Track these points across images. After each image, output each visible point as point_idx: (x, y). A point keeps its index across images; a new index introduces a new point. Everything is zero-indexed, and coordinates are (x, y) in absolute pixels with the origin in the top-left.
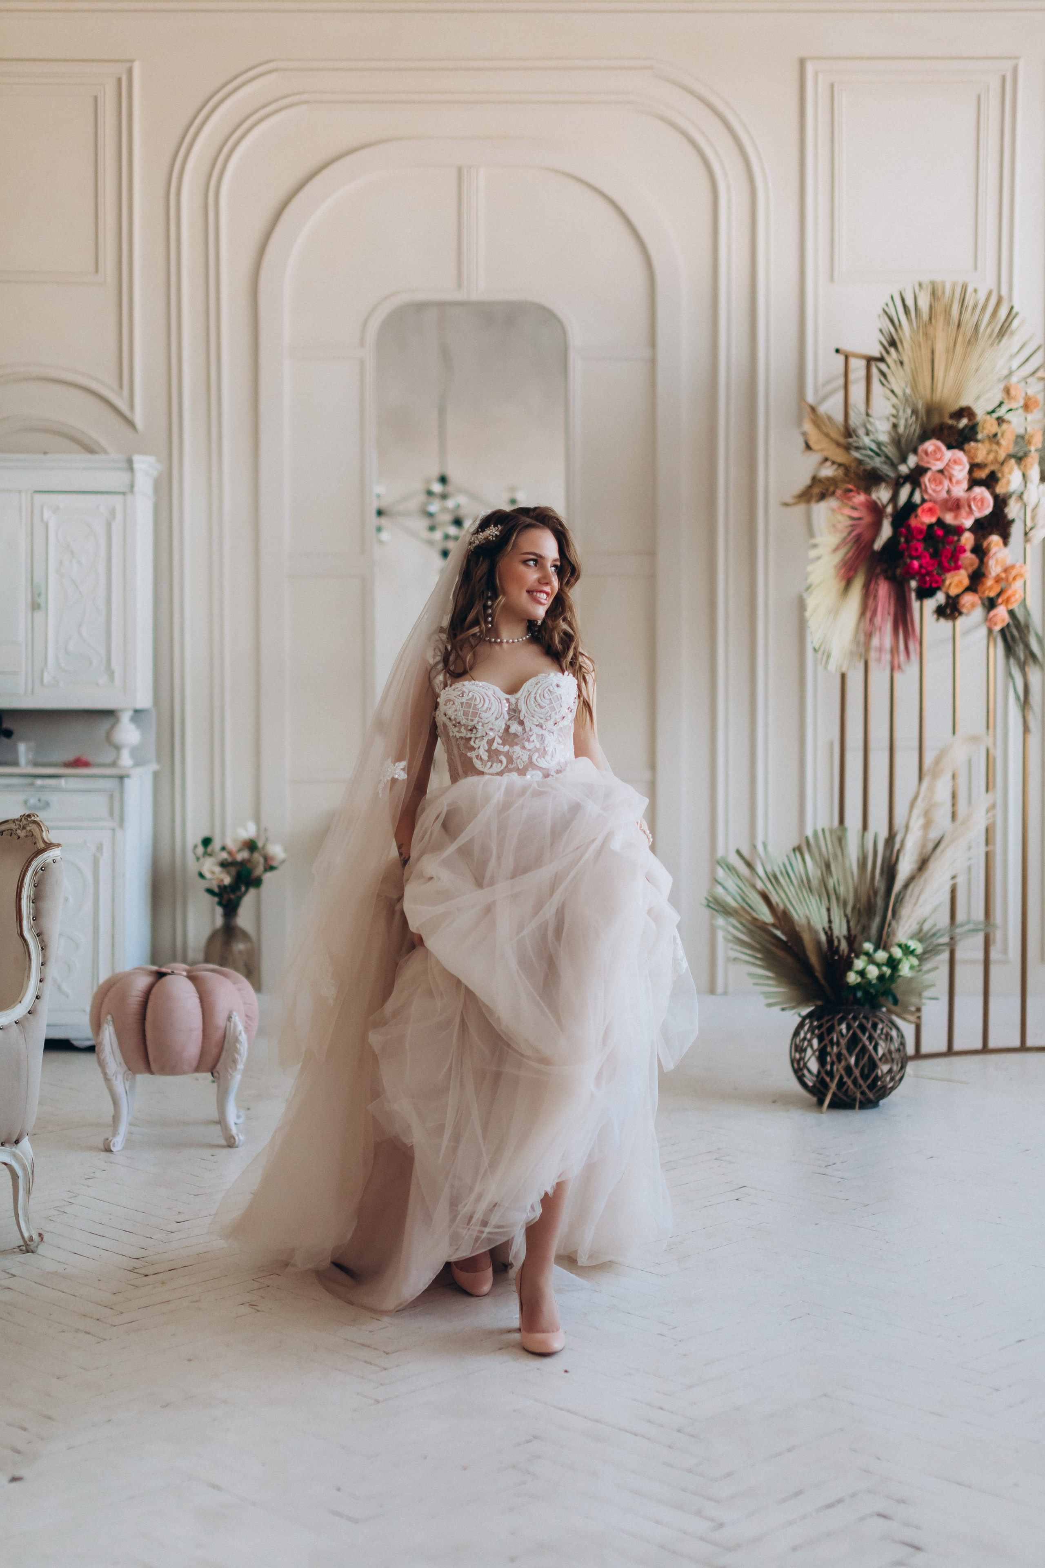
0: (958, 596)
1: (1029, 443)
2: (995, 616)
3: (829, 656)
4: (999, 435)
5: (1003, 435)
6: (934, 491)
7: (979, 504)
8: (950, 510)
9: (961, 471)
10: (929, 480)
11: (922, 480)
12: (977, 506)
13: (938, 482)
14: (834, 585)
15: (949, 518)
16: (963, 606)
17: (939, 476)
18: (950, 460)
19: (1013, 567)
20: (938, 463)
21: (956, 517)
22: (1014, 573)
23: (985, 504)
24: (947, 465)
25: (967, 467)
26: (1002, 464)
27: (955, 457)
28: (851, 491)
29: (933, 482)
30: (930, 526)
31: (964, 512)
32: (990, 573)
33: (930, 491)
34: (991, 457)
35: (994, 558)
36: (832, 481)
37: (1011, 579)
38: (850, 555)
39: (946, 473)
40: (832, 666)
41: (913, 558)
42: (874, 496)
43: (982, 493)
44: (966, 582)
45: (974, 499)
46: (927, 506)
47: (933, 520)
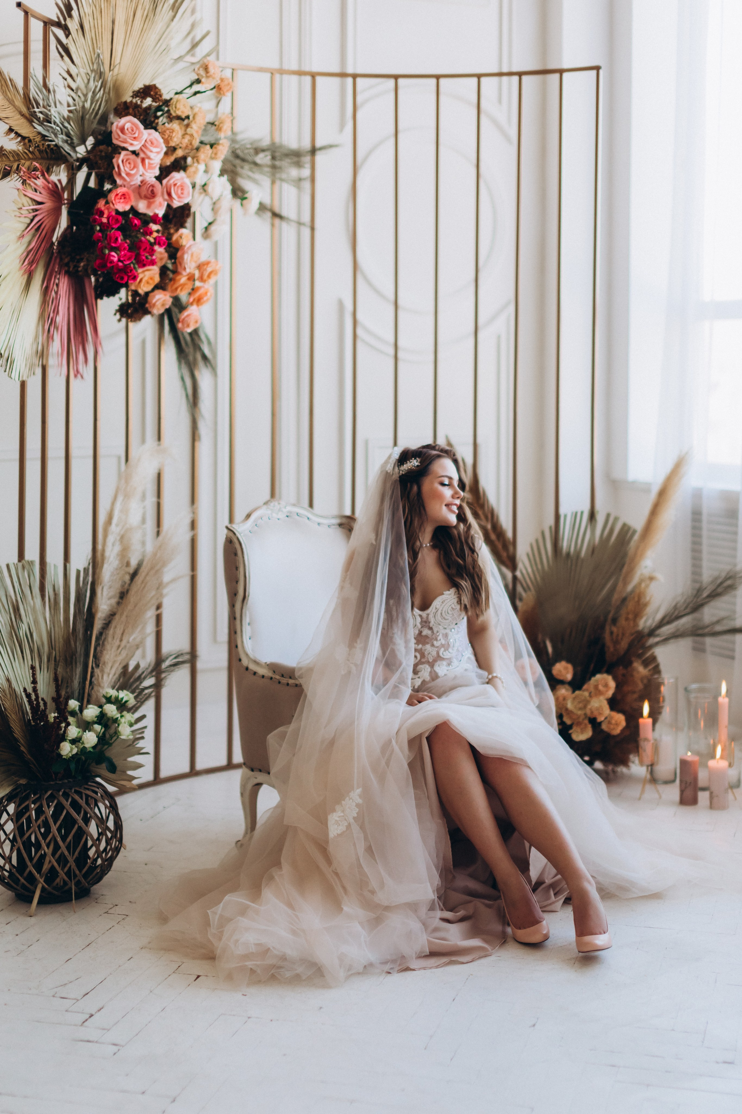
0: (147, 294)
1: (219, 129)
2: (188, 316)
3: (12, 363)
4: (191, 118)
5: (194, 118)
6: (128, 174)
7: (180, 192)
8: (146, 197)
9: (158, 153)
10: (123, 161)
11: (114, 160)
12: (177, 194)
13: (132, 166)
14: (18, 279)
15: (142, 207)
16: (154, 305)
17: (133, 157)
18: (146, 141)
19: (208, 263)
20: (135, 143)
21: (149, 206)
22: (209, 269)
23: (185, 192)
24: (144, 146)
25: (165, 149)
26: (198, 149)
27: (151, 137)
28: (35, 169)
29: (128, 165)
30: (125, 214)
31: (159, 199)
32: (185, 269)
33: (123, 175)
34: (186, 141)
35: (190, 252)
36: (16, 156)
37: (205, 277)
38: (33, 244)
39: (142, 155)
40: (15, 374)
41: (112, 249)
42: (54, 178)
43: (182, 178)
44: (157, 279)
45: (175, 185)
46: (120, 191)
47: (127, 208)
